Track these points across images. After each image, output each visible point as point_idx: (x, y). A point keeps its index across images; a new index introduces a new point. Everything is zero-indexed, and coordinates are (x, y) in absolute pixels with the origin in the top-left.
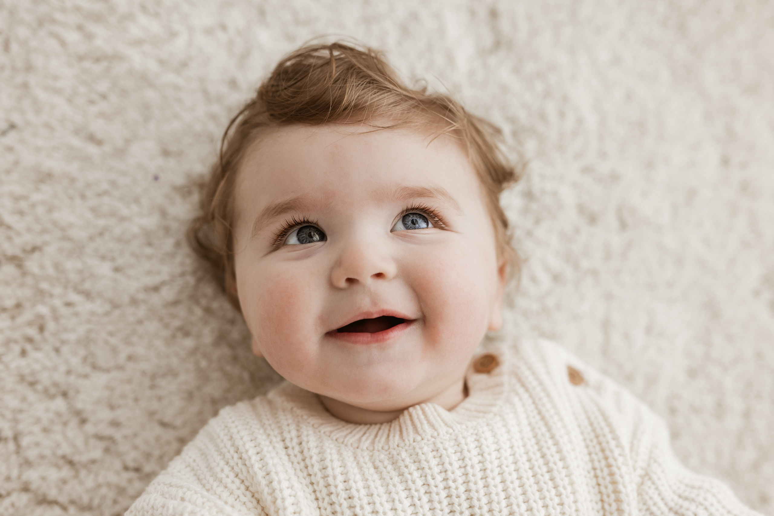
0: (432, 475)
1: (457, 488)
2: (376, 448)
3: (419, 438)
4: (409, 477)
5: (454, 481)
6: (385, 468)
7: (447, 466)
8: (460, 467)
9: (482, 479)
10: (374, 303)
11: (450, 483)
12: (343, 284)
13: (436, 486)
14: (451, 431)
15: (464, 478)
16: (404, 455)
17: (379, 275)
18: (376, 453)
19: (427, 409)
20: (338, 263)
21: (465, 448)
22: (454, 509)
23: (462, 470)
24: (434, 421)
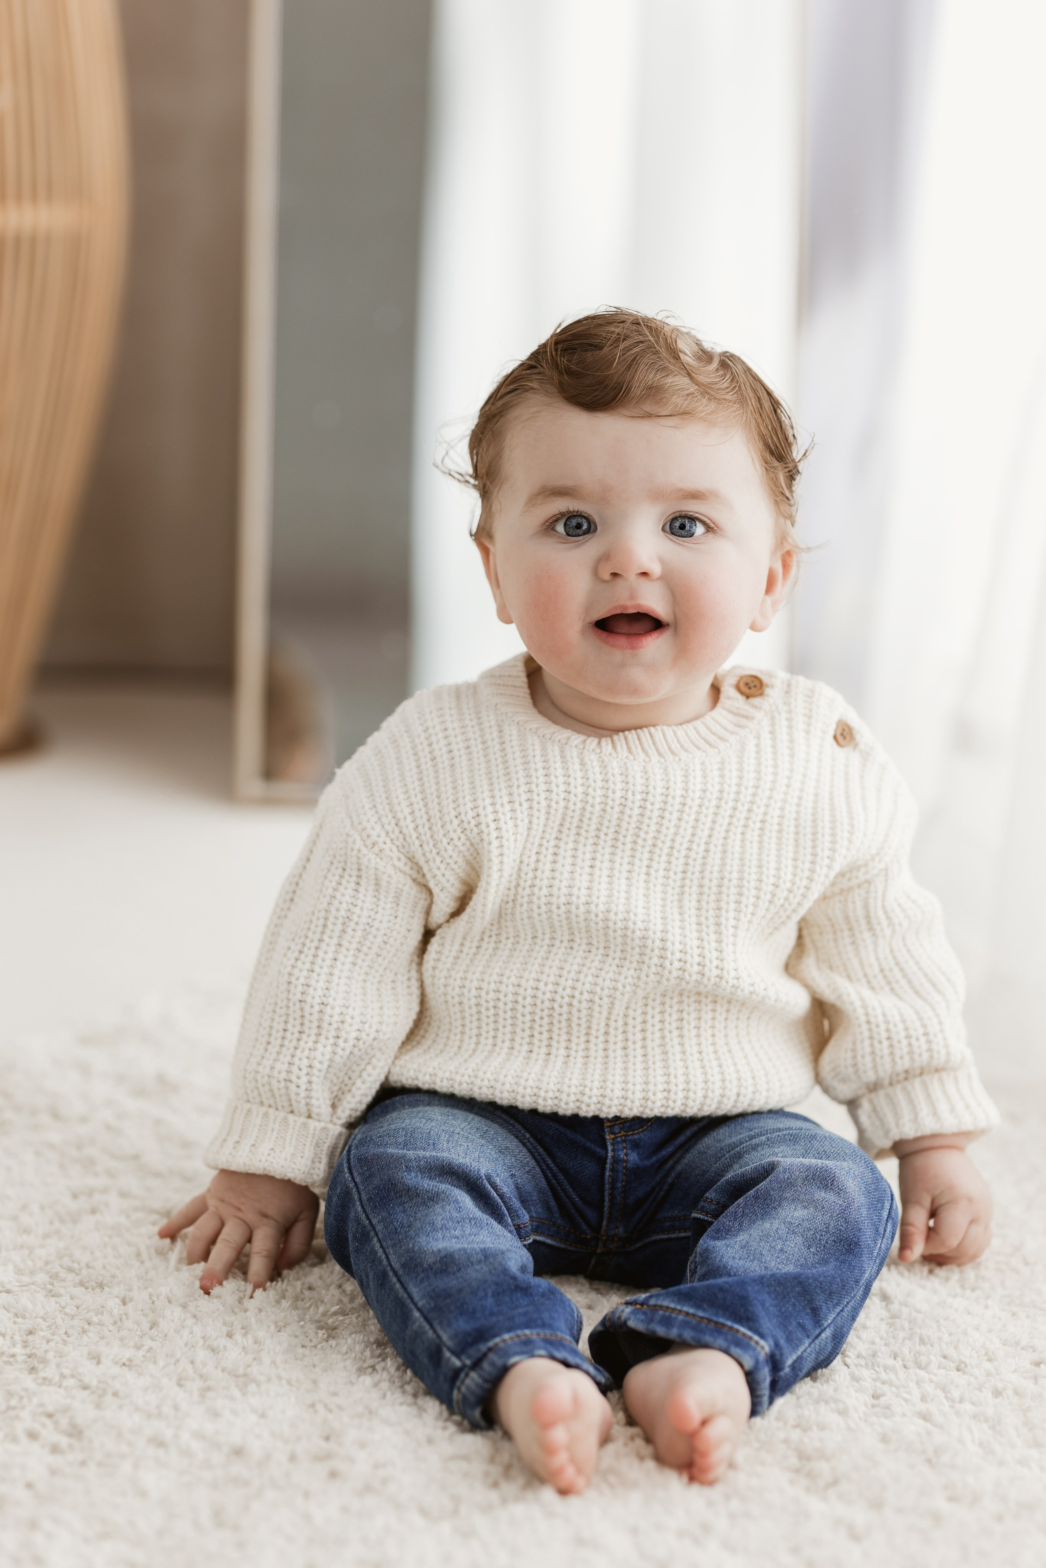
0: (633, 792)
1: (652, 811)
2: (587, 748)
3: (632, 757)
4: (612, 786)
5: (652, 804)
6: (593, 767)
7: (651, 789)
8: (662, 794)
9: (678, 811)
10: (632, 597)
11: (648, 805)
12: (607, 576)
13: (633, 802)
14: (663, 760)
15: (662, 805)
16: (615, 764)
17: (644, 574)
18: (586, 752)
19: (642, 735)
20: (605, 557)
21: (672, 779)
22: (642, 827)
23: (664, 797)
24: (648, 749)
